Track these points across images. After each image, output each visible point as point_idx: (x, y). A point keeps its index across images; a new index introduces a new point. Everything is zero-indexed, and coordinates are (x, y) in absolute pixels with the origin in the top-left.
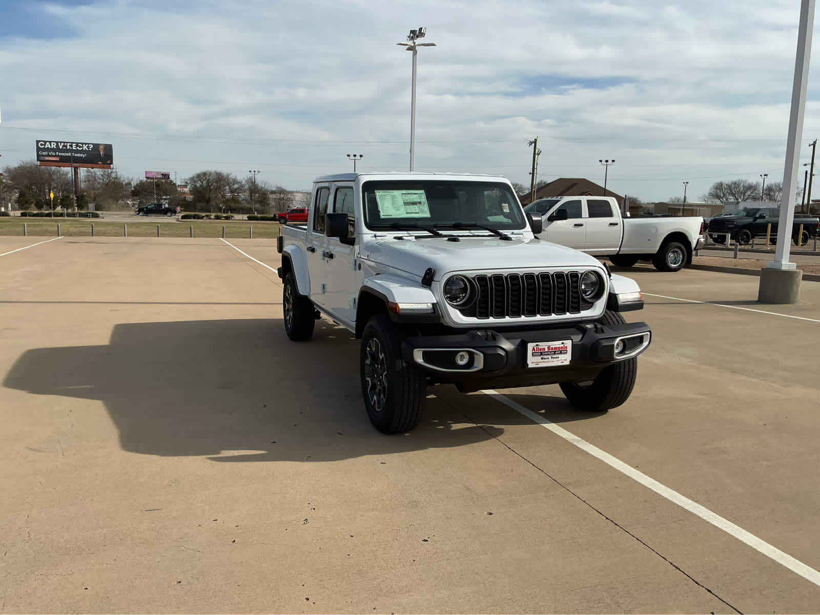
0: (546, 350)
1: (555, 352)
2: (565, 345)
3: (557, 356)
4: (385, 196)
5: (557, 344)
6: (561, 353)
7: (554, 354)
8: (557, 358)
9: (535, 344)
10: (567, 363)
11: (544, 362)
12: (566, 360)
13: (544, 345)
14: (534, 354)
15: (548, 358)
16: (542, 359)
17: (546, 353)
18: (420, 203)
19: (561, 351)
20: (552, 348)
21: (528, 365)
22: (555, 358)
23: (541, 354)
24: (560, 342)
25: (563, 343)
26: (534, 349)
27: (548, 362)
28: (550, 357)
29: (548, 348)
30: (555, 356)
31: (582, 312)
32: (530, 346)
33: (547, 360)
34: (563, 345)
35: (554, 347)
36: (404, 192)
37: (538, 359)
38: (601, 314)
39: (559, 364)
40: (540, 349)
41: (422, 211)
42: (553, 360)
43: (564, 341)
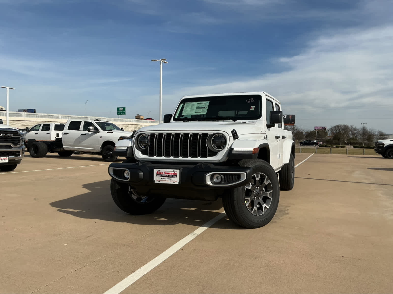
0: (164, 174)
1: (169, 175)
2: (176, 173)
3: (171, 178)
4: (189, 105)
5: (170, 171)
6: (173, 177)
7: (168, 176)
8: (170, 179)
9: (158, 170)
10: (177, 183)
11: (163, 181)
12: (176, 181)
13: (163, 171)
14: (158, 175)
15: (165, 179)
16: (162, 178)
17: (163, 176)
18: (204, 107)
19: (173, 176)
20: (167, 173)
21: (154, 181)
22: (169, 179)
23: (161, 176)
24: (172, 170)
25: (174, 171)
26: (157, 172)
27: (165, 181)
28: (166, 178)
29: (165, 172)
30: (169, 178)
31: (208, 157)
32: (156, 171)
33: (165, 180)
34: (174, 172)
35: (168, 172)
36: (199, 102)
37: (160, 178)
38: (220, 160)
39: (172, 183)
40: (161, 173)
41: (203, 111)
42: (168, 180)
43: (174, 170)
